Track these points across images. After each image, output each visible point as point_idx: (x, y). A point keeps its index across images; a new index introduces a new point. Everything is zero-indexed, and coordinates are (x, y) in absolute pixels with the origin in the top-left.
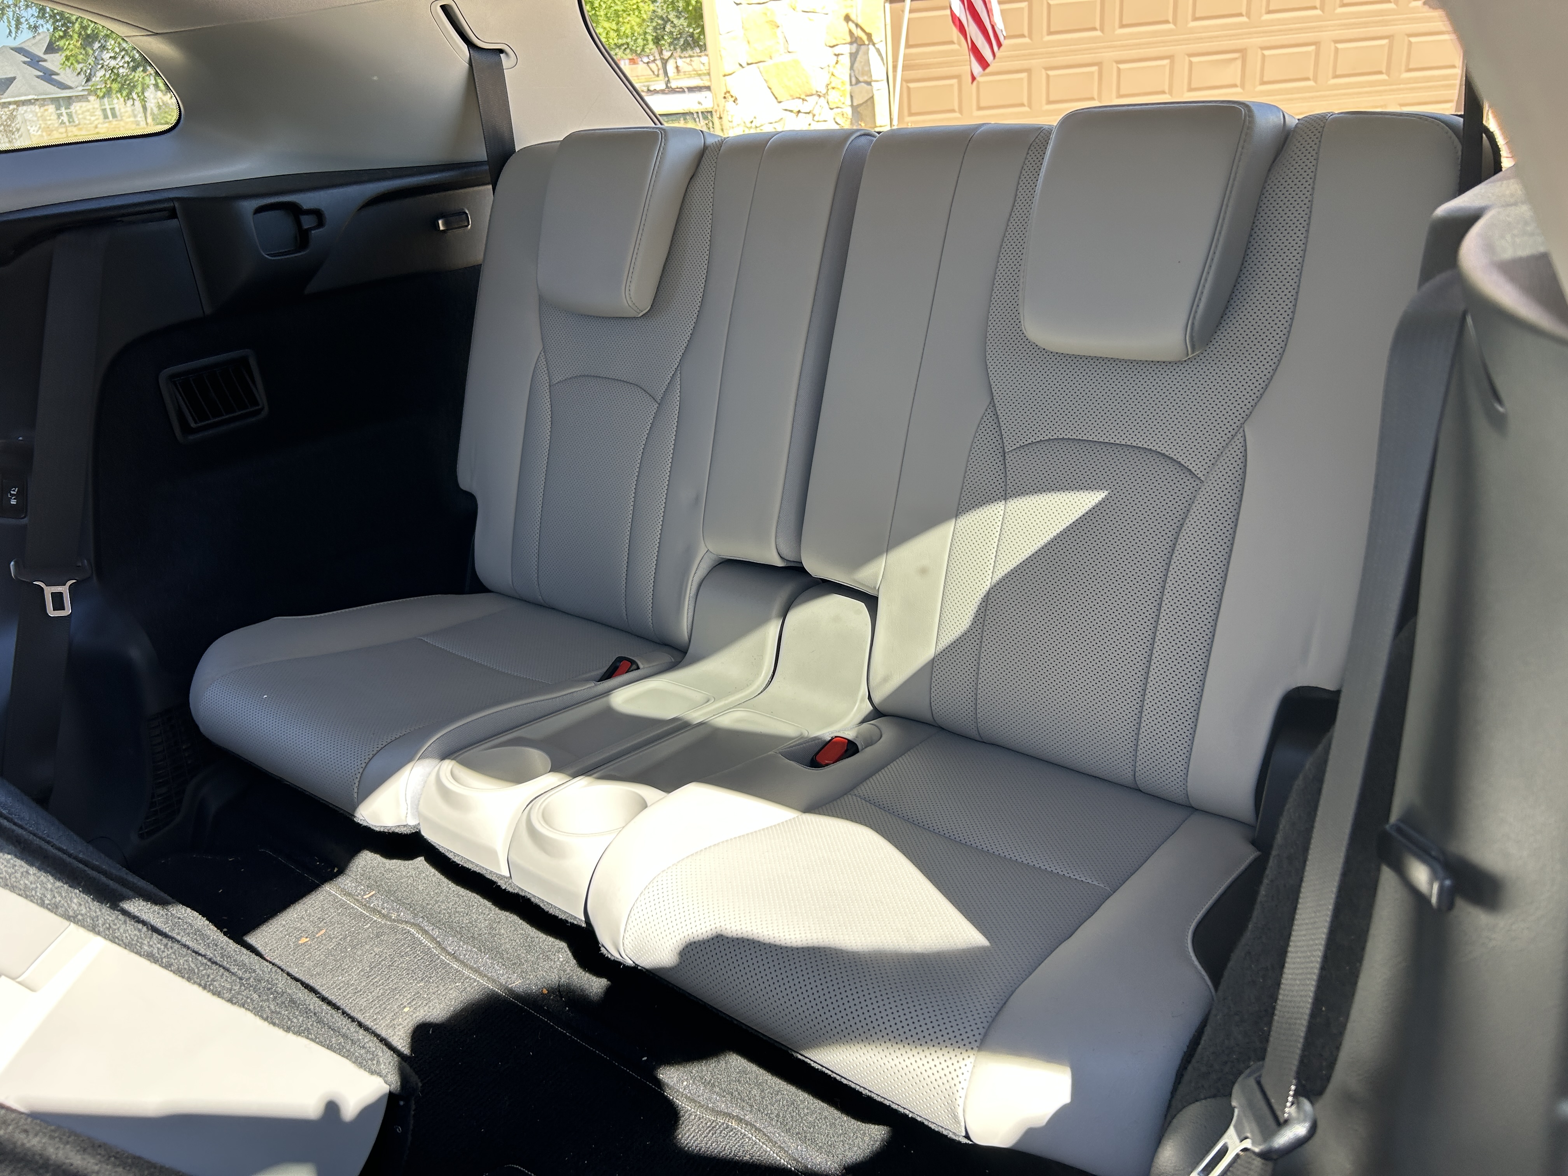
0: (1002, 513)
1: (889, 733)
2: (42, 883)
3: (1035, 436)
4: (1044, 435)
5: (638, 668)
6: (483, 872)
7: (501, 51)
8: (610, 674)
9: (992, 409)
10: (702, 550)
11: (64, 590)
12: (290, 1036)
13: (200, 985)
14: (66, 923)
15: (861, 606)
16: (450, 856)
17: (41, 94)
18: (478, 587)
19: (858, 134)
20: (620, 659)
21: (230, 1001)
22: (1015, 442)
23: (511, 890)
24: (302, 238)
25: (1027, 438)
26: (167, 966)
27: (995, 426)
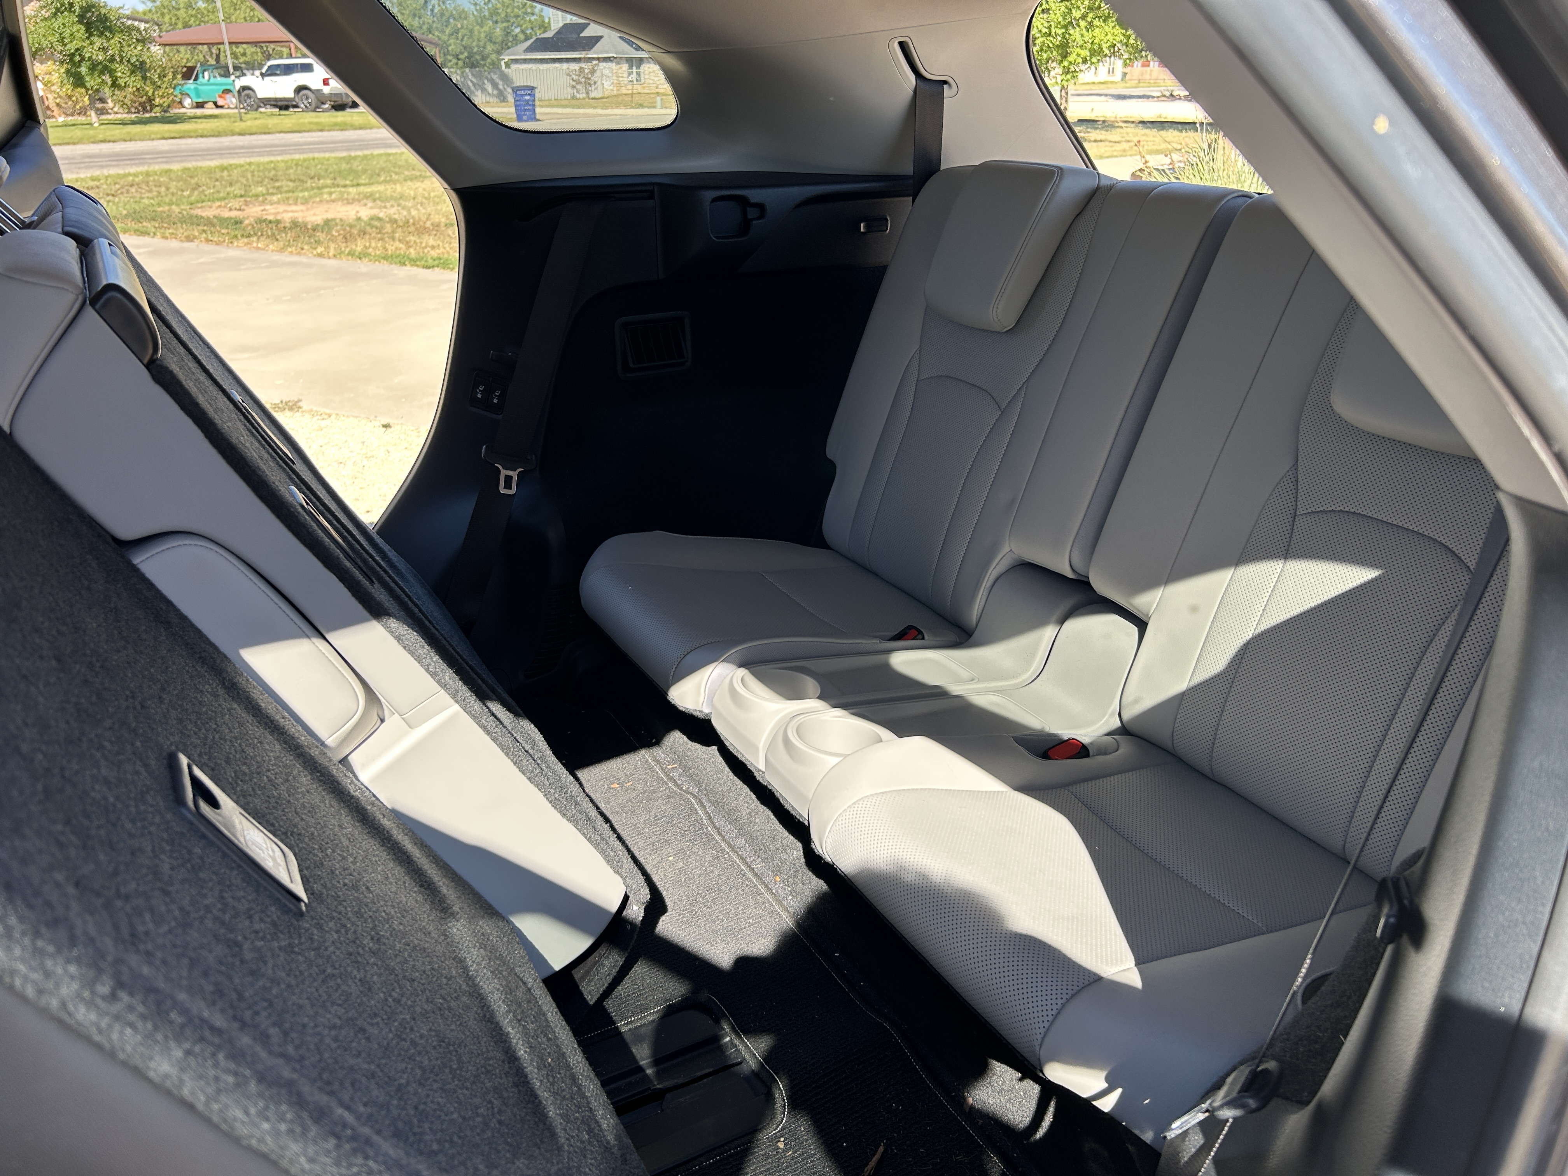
0: (1279, 570)
1: (1126, 748)
2: (430, 657)
3: (1328, 505)
4: (1337, 505)
5: (923, 638)
6: (746, 763)
7: (945, 82)
8: (899, 637)
9: (1294, 472)
10: (1006, 549)
11: (514, 474)
12: (564, 821)
13: (512, 761)
14: (440, 688)
15: (1134, 630)
16: (727, 744)
17: (620, 53)
18: (821, 543)
19: (1236, 195)
20: (910, 627)
21: (529, 779)
22: (1308, 507)
23: (761, 781)
24: (745, 226)
25: (1320, 505)
26: (495, 740)
27: (1292, 488)
